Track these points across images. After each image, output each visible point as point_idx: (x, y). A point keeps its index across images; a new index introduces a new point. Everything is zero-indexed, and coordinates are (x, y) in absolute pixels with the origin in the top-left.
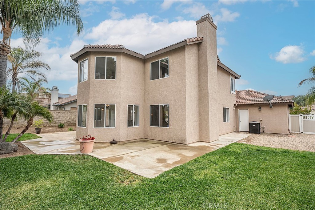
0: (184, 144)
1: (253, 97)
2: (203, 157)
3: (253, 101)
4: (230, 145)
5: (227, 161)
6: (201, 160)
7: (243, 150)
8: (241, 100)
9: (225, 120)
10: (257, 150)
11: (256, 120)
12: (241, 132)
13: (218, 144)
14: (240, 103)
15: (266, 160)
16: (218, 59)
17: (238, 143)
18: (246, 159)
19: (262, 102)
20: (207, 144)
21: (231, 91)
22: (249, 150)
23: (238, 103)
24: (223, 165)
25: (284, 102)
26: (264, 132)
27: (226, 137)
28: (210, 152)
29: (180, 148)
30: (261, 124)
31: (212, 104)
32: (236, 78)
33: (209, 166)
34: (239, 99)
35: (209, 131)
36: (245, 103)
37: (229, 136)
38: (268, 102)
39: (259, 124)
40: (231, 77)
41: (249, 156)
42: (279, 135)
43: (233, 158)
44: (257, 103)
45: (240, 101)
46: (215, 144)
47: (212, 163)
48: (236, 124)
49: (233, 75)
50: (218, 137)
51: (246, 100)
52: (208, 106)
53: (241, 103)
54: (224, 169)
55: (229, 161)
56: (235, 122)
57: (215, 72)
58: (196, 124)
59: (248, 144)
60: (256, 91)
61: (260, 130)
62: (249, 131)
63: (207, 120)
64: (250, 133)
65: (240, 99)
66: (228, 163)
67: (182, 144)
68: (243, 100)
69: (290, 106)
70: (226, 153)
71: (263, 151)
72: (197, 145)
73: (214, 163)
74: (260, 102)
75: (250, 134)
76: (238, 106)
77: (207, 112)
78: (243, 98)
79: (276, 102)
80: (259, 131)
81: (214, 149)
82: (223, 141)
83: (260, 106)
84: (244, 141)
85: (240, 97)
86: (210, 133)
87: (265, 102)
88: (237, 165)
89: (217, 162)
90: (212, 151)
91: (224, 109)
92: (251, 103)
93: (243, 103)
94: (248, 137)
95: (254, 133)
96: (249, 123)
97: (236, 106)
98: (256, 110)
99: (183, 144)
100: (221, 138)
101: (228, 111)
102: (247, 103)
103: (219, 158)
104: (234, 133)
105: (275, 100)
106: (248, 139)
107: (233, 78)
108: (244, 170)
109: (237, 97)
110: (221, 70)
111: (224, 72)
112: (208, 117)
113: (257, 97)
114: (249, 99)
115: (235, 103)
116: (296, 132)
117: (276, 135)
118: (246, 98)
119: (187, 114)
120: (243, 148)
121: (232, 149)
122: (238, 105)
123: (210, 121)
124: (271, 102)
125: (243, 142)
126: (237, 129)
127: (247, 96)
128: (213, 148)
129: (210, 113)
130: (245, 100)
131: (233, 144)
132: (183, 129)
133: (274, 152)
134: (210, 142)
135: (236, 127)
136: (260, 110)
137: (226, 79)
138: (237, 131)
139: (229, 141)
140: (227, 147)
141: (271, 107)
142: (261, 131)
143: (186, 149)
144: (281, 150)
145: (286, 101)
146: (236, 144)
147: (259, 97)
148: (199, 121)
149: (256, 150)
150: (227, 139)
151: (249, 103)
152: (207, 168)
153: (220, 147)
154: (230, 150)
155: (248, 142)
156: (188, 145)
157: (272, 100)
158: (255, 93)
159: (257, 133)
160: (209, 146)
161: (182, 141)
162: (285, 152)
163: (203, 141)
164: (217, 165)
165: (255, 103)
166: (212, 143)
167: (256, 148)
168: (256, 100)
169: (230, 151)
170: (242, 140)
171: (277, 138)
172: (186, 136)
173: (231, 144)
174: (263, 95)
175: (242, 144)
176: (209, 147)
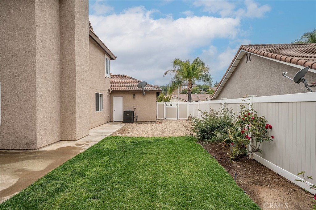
0: (31, 149)
1: (128, 83)
2: (63, 168)
3: (128, 87)
4: (103, 141)
5: (100, 166)
6: (59, 174)
7: (118, 145)
8: (116, 86)
9: (97, 109)
10: (133, 142)
11: (130, 108)
12: (114, 122)
13: (87, 142)
14: (114, 89)
15: (143, 153)
16: (90, 27)
17: (112, 137)
18: (122, 157)
19: (137, 89)
20: (72, 144)
21: (106, 74)
22: (125, 144)
23: (112, 89)
24: (94, 174)
25: (154, 90)
26: (137, 121)
27: (99, 130)
28: (75, 156)
29: (22, 157)
30: (134, 112)
31: (81, 87)
32: (112, 59)
33: (71, 182)
34: (113, 84)
35: (76, 124)
36: (120, 89)
37: (102, 129)
38: (141, 89)
39: (132, 113)
40: (106, 56)
41: (125, 151)
42: (149, 123)
43: (107, 159)
44: (132, 89)
45: (114, 86)
46: (83, 141)
47: (76, 176)
48: (110, 113)
49: (108, 54)
50: (88, 132)
51: (122, 86)
52: (75, 90)
53: (116, 89)
54: (94, 181)
55: (103, 165)
56: (109, 111)
57: (86, 43)
58: (55, 115)
59: (123, 136)
60: (131, 77)
61: (133, 118)
62: (123, 120)
63: (73, 110)
64: (124, 122)
65: (115, 84)
66: (101, 168)
67: (27, 150)
68: (118, 86)
69: (158, 94)
70: (98, 153)
71: (138, 142)
72: (55, 147)
73: (80, 174)
74: (135, 89)
75: (124, 124)
76: (113, 93)
77: (74, 98)
78: (118, 83)
79: (149, 89)
80: (132, 120)
81: (82, 149)
82: (94, 137)
83: (134, 93)
84: (119, 133)
85: (115, 82)
86: (77, 128)
87: (139, 89)
88: (112, 168)
89: (86, 171)
90: (79, 153)
91: (97, 95)
92: (126, 89)
93: (118, 89)
94: (122, 128)
95: (128, 122)
96: (124, 112)
97: (110, 92)
98: (130, 97)
99: (29, 149)
100: (92, 132)
101: (101, 97)
102: (122, 89)
103: (88, 163)
104: (107, 124)
105: (148, 88)
106: (122, 131)
107: (108, 59)
108: (121, 175)
109: (112, 82)
110: (94, 44)
111: (98, 48)
112: (74, 106)
113: (132, 83)
114: (124, 84)
115: (109, 88)
116: (161, 119)
117: (147, 123)
118: (121, 83)
119: (38, 100)
120: (118, 142)
121: (106, 145)
122: (112, 91)
123: (77, 110)
124: (144, 89)
125: (118, 135)
126: (110, 119)
127: (122, 82)
128: (80, 149)
129: (77, 100)
130: (120, 86)
131: (107, 138)
132: (30, 125)
133: (148, 142)
134: (76, 141)
135: (110, 117)
136: (134, 98)
137: (100, 57)
138: (111, 121)
139: (102, 135)
140: (100, 144)
141: (144, 95)
142: (134, 120)
143: (34, 158)
144: (153, 138)
145: (156, 89)
146: (110, 138)
147: (133, 83)
148: (61, 111)
149: (131, 143)
150: (99, 133)
151: (124, 89)
152: (67, 187)
153: (91, 144)
154: (103, 147)
155: (123, 133)
156: (40, 150)
157: (145, 87)
158: (130, 79)
159: (131, 123)
160: (75, 146)
161: (28, 144)
162: (157, 140)
163: (66, 139)
164: (84, 176)
165: (130, 89)
166: (80, 140)
167: (130, 140)
168: (131, 86)
169: (103, 149)
170: (117, 131)
171: (148, 126)
172: (36, 136)
173: (104, 139)
174: (137, 82)
175: (117, 137)
176: (74, 148)
